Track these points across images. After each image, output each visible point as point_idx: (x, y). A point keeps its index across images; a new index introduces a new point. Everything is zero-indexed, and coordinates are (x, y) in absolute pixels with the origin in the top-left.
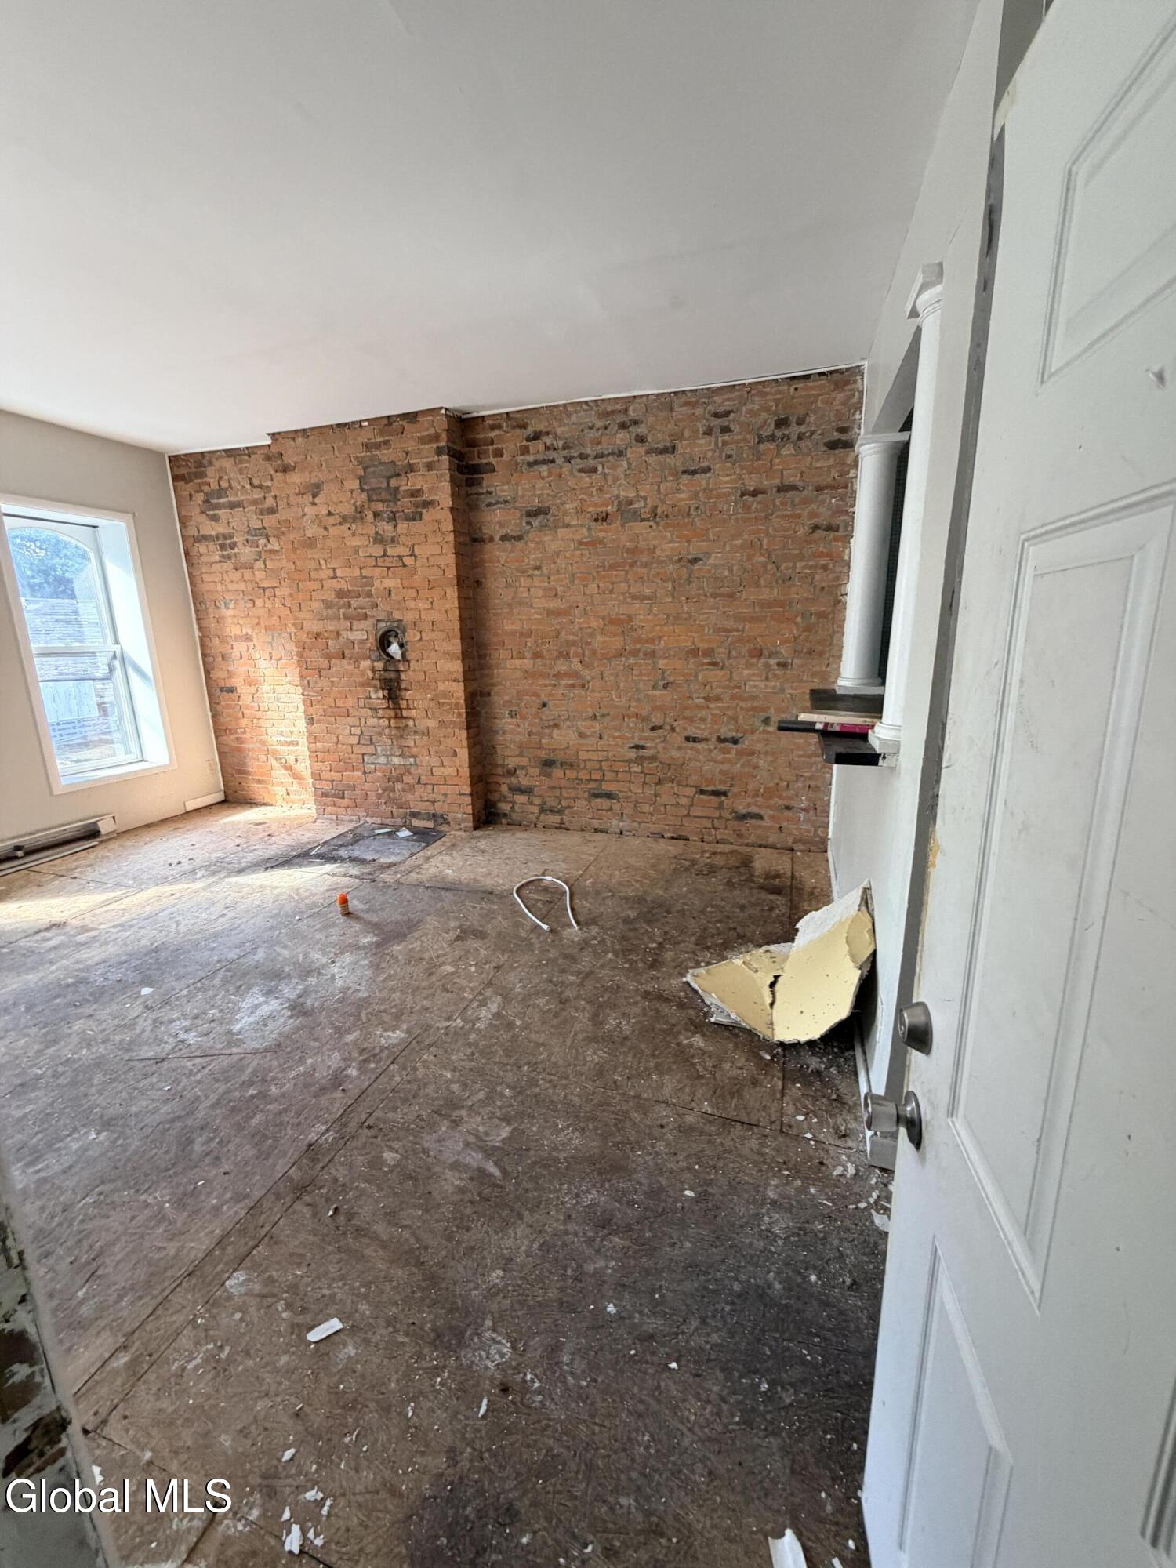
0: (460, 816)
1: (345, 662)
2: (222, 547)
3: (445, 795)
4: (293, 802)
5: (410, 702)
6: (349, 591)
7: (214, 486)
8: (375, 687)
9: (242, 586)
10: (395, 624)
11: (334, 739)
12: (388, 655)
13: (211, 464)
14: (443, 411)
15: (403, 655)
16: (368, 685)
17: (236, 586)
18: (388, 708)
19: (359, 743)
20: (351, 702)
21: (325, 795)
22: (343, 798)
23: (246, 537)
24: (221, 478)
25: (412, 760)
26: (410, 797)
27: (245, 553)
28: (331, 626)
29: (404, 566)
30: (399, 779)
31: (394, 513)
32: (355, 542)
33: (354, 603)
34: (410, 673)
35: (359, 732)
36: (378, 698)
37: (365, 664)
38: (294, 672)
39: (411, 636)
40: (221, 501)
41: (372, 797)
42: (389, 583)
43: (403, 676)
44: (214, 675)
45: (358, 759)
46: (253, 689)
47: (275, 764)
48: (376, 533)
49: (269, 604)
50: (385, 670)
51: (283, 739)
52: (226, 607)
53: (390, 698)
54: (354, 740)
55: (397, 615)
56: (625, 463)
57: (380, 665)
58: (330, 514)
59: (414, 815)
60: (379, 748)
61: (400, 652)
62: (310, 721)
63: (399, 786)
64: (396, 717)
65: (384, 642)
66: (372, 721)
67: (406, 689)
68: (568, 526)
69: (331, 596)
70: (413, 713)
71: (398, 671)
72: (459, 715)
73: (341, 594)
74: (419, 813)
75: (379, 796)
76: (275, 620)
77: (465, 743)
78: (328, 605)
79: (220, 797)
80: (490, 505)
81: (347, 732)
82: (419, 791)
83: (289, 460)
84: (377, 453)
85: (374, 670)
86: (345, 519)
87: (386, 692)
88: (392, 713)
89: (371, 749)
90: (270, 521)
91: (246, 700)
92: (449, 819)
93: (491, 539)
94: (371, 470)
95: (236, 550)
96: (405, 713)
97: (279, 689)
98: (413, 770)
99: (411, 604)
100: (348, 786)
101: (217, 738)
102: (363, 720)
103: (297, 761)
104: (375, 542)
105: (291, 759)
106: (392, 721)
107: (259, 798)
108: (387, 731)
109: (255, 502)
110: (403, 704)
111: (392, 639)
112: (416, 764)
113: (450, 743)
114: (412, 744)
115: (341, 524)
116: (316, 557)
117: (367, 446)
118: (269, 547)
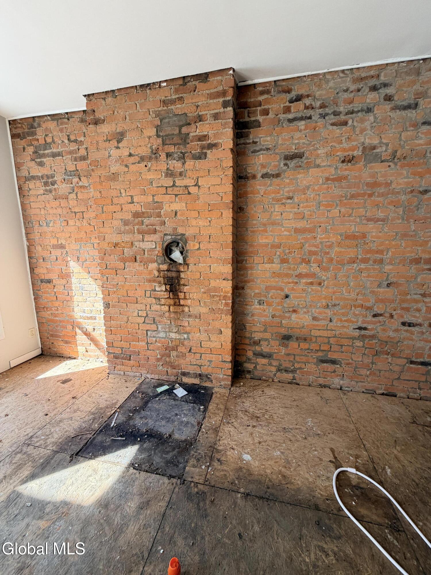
0: (221, 376)
1: (137, 264)
2: (46, 184)
3: (210, 361)
4: (90, 356)
5: (187, 295)
6: (143, 213)
7: (41, 141)
8: (160, 283)
9: (59, 211)
10: (179, 237)
11: (125, 319)
12: (171, 260)
13: (39, 125)
14: (231, 72)
15: (184, 259)
16: (154, 281)
17: (55, 211)
18: (169, 298)
19: (144, 322)
20: (140, 292)
21: (116, 357)
22: (130, 360)
23: (64, 176)
24: (46, 135)
25: (186, 336)
26: (182, 361)
27: (63, 188)
28: (127, 238)
29: (189, 193)
30: (175, 348)
31: (183, 154)
32: (150, 176)
33: (146, 221)
34: (188, 273)
35: (145, 315)
36: (161, 291)
37: (153, 266)
38: (96, 270)
39: (191, 246)
40: (46, 152)
41: (152, 361)
42: (177, 206)
43: (182, 275)
44: (36, 271)
45: (143, 334)
46: (64, 282)
47: (78, 331)
48: (167, 169)
49: (78, 224)
50: (168, 270)
51: (85, 315)
52: (47, 225)
53: (171, 291)
54: (141, 320)
55: (180, 230)
56: (372, 118)
57: (164, 267)
58: (130, 155)
59: (184, 374)
60: (160, 327)
61: (181, 258)
62: (107, 306)
63: (174, 353)
64: (175, 304)
65: (168, 251)
66: (156, 307)
67: (184, 285)
68: (318, 166)
69: (129, 217)
70: (189, 302)
71: (179, 272)
72: (226, 304)
73: (136, 215)
74: (189, 373)
75: (158, 360)
76: (82, 235)
77: (230, 325)
78: (126, 223)
79: (38, 352)
80: (254, 152)
81: (136, 314)
82: (190, 358)
83: (100, 115)
84: (173, 107)
85: (159, 271)
86: (142, 159)
87: (168, 287)
88: (172, 302)
89: (154, 327)
90: (82, 165)
91: (59, 289)
92: (212, 378)
93: (254, 177)
94: (167, 120)
95: (56, 186)
96: (182, 302)
97: (84, 281)
98: (186, 343)
99: (194, 222)
100: (135, 352)
101: (37, 313)
102: (148, 306)
103: (94, 329)
104: (166, 176)
105: (90, 329)
106: (171, 307)
107: (66, 354)
108: (167, 314)
109: (71, 152)
110: (181, 295)
111: (173, 248)
112: (188, 338)
113: (217, 324)
114: (186, 324)
115: (139, 163)
116: (118, 188)
117: (165, 103)
118: (81, 184)
